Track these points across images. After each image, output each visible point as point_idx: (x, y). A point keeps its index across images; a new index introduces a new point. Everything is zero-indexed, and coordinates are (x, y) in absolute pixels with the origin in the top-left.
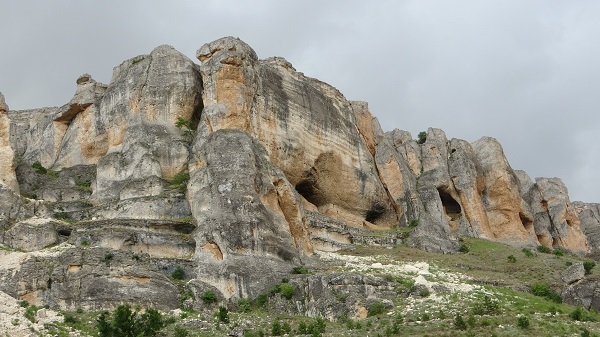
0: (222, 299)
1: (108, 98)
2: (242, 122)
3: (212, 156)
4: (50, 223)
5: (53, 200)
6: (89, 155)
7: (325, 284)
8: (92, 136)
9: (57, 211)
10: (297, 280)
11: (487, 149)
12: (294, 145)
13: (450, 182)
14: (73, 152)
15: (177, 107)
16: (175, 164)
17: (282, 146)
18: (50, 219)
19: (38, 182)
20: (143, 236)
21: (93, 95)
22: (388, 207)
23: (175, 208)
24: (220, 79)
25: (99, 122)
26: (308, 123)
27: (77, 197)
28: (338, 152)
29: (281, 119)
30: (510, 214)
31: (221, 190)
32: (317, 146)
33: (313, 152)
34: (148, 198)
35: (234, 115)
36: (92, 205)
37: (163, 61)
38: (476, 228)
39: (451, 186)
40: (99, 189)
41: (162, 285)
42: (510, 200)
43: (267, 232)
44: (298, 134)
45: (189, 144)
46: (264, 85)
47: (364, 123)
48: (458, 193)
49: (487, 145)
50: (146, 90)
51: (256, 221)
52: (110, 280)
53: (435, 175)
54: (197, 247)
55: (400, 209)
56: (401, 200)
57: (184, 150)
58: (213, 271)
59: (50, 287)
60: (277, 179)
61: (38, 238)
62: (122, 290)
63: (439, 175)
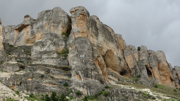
0: (83, 94)
1: (37, 23)
2: (86, 35)
3: (77, 45)
4: (17, 63)
5: (16, 56)
6: (28, 43)
7: (120, 92)
8: (29, 36)
9: (18, 60)
10: (108, 90)
11: (160, 54)
12: (100, 46)
13: (149, 64)
14: (22, 41)
15: (62, 28)
16: (60, 47)
17: (96, 45)
18: (16, 62)
19: (10, 50)
20: (52, 70)
21: (30, 22)
22: (128, 71)
23: (62, 62)
24: (79, 19)
25: (32, 31)
26: (104, 39)
27: (25, 56)
28: (113, 50)
29: (96, 36)
30: (167, 77)
31: (81, 57)
32: (107, 47)
33: (105, 49)
34: (52, 58)
35: (83, 32)
36: (31, 59)
37: (57, 12)
38: (157, 80)
39: (149, 66)
40: (34, 53)
41: (61, 88)
42: (167, 72)
43: (96, 73)
44: (101, 42)
45: (66, 41)
46: (91, 24)
47: (120, 41)
48: (151, 68)
49: (160, 53)
50: (51, 21)
51: (93, 69)
52: (43, 84)
53: (144, 61)
54: (72, 76)
55: (132, 72)
56: (133, 69)
57: (64, 43)
58: (78, 84)
59: (21, 85)
60: (98, 55)
61: (13, 68)
62: (47, 88)
63: (145, 61)
